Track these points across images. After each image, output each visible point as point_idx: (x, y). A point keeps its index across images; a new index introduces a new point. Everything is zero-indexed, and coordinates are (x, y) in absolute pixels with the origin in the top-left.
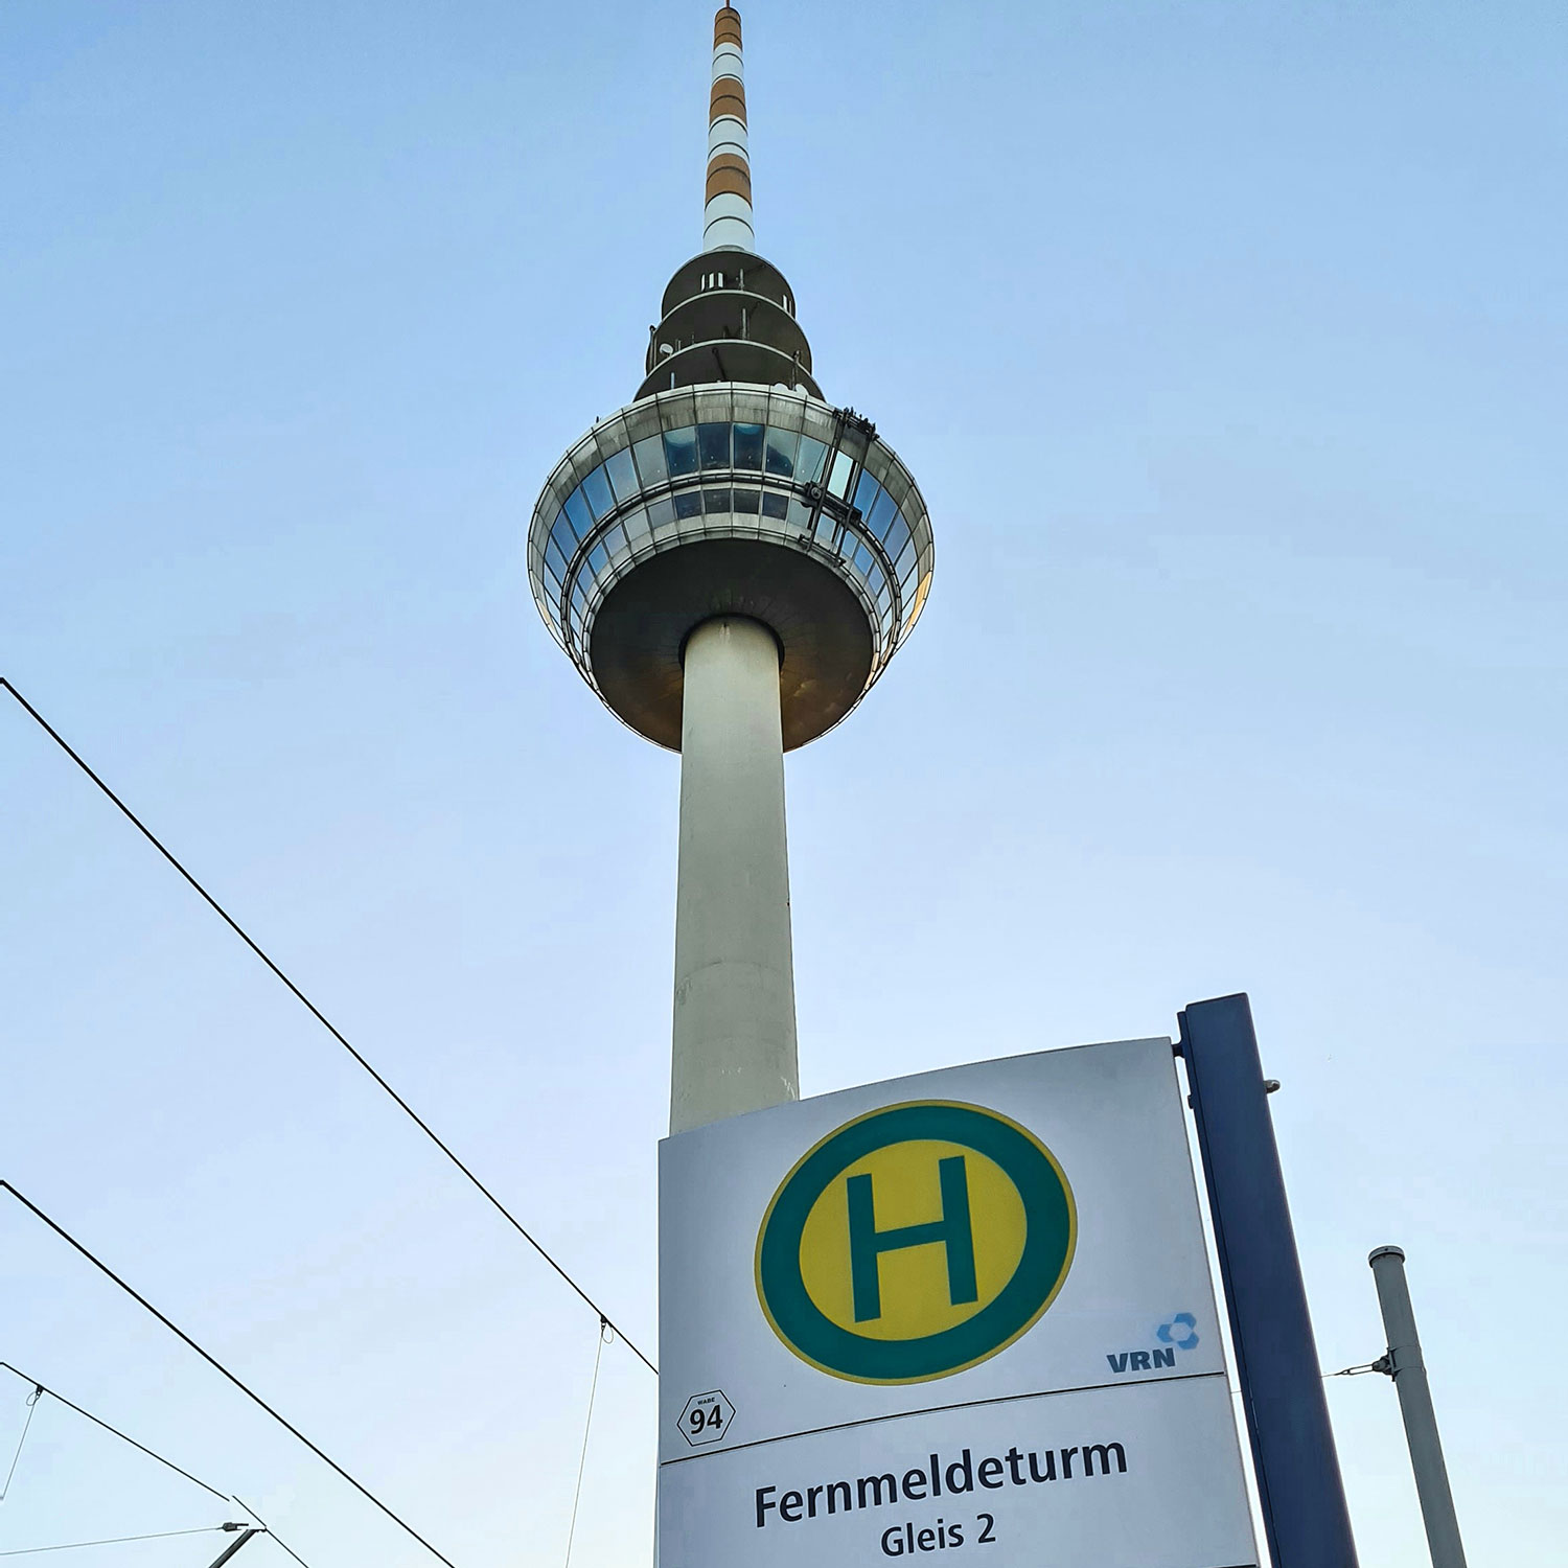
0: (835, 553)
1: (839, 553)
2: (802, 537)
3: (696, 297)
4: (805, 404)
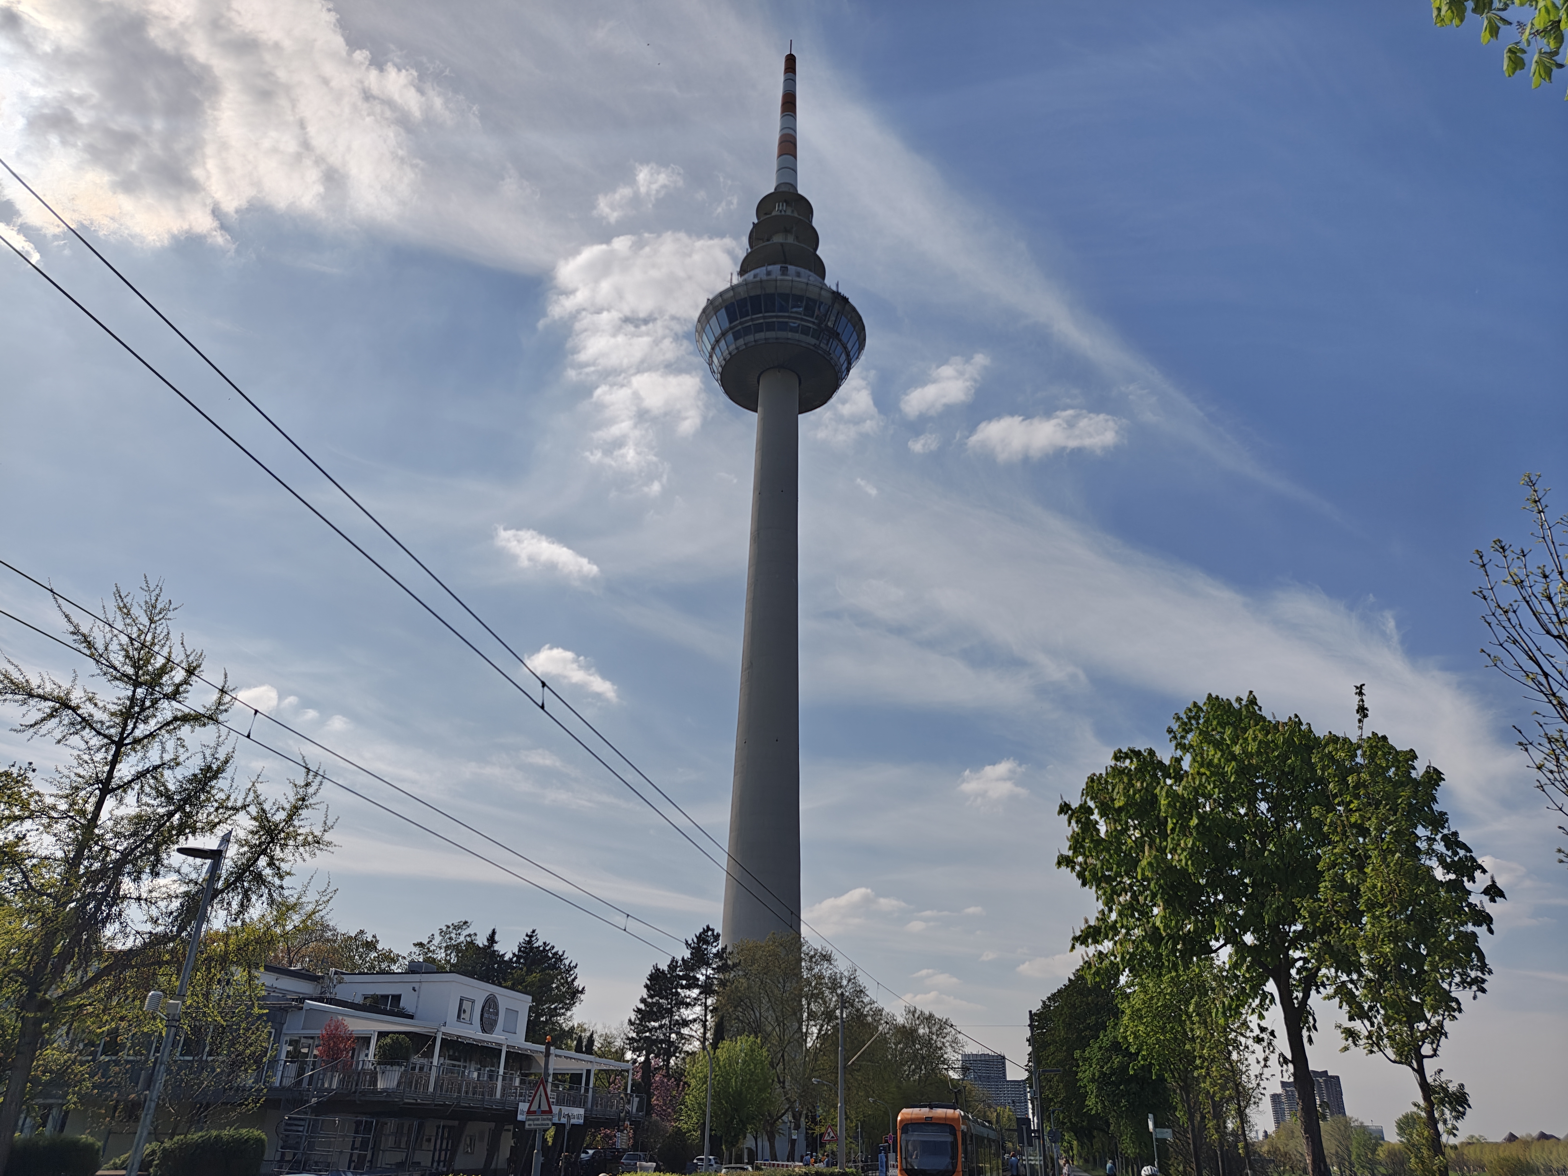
1: (829, 350)
2: (815, 344)
3: (774, 214)
4: (821, 288)
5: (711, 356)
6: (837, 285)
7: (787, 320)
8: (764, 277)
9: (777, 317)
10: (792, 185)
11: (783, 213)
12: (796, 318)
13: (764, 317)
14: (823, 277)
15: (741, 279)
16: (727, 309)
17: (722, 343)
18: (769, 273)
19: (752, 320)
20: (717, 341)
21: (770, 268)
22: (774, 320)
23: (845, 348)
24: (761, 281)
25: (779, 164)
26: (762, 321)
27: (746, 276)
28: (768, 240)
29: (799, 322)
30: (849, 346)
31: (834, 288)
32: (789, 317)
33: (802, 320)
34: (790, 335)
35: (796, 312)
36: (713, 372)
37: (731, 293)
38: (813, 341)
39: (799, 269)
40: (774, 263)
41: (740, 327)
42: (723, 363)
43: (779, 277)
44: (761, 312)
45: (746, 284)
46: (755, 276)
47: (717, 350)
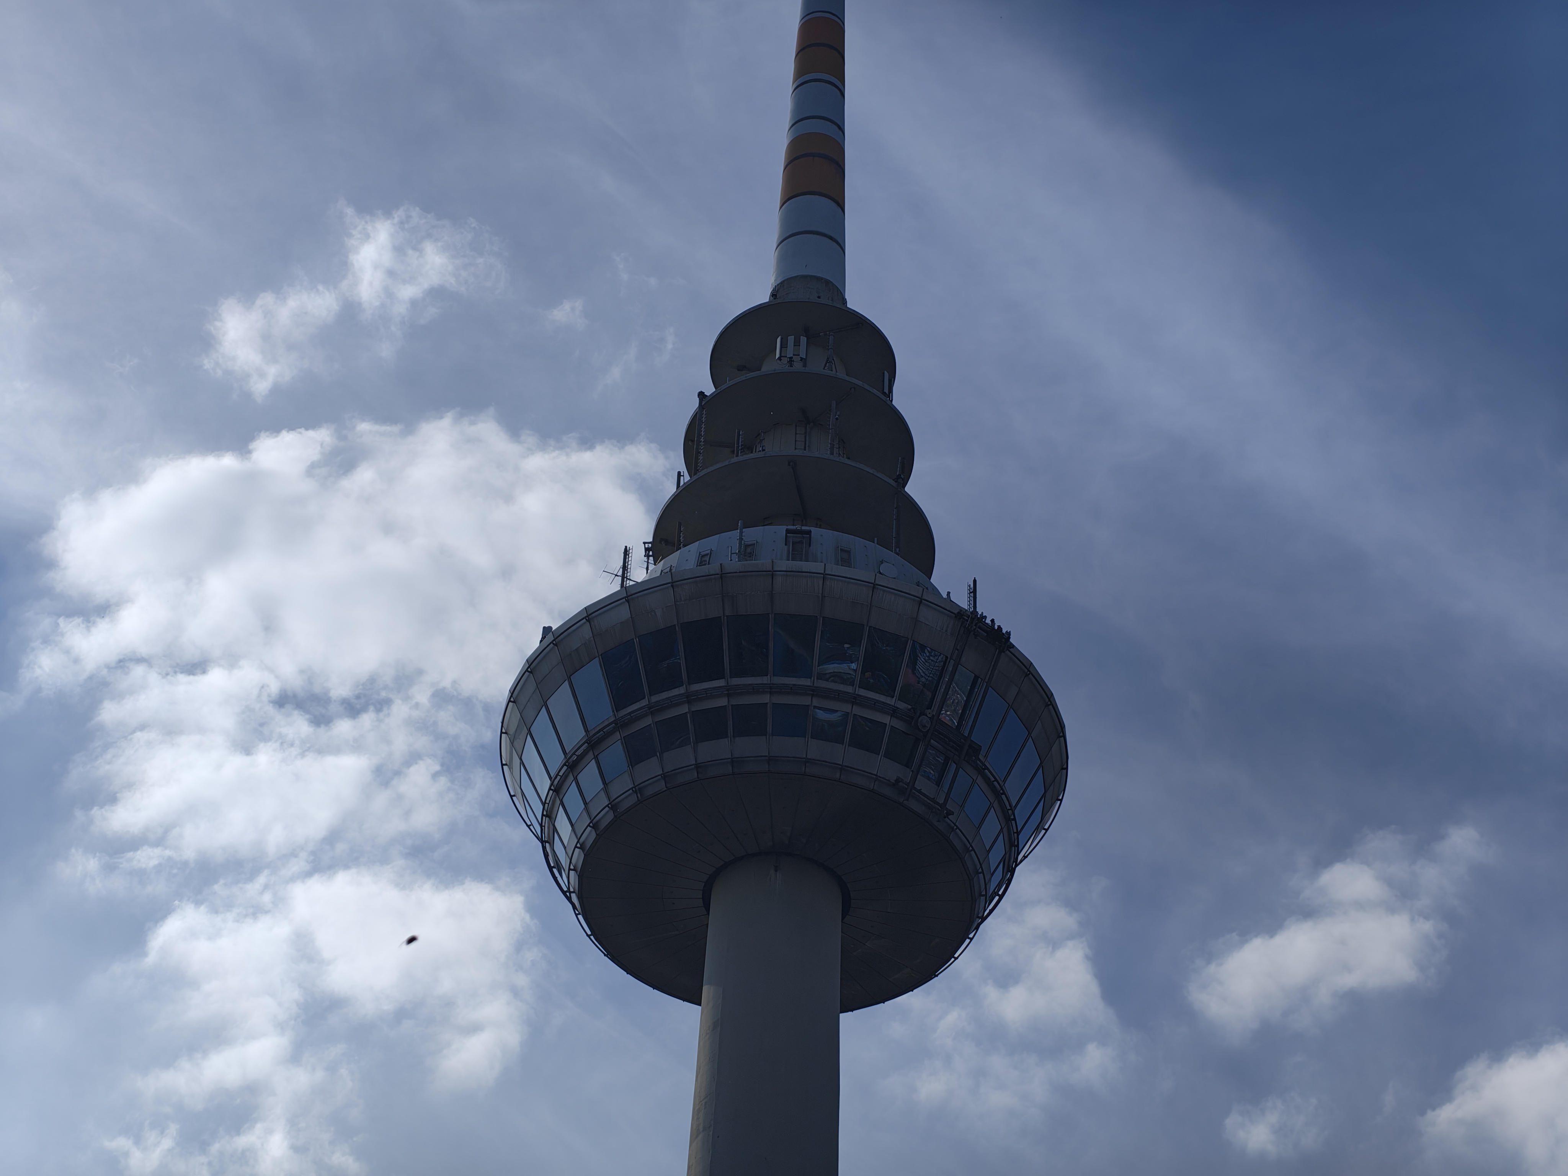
0: (941, 802)
1: (946, 800)
2: (898, 780)
3: (767, 368)
4: (921, 601)
5: (549, 815)
6: (973, 592)
7: (805, 701)
8: (733, 564)
9: (772, 689)
10: (828, 283)
11: (798, 366)
12: (839, 696)
13: (730, 691)
14: (927, 564)
15: (656, 569)
16: (609, 661)
17: (589, 774)
18: (747, 551)
19: (689, 698)
20: (573, 765)
21: (753, 534)
22: (765, 699)
23: (999, 794)
24: (723, 576)
25: (787, 220)
26: (722, 702)
27: (673, 559)
28: (750, 448)
29: (847, 708)
30: (1013, 788)
31: (962, 601)
32: (814, 692)
33: (855, 700)
34: (815, 749)
35: (838, 677)
36: (554, 866)
37: (624, 613)
38: (892, 770)
39: (847, 540)
40: (766, 520)
41: (648, 721)
42: (590, 836)
43: (783, 565)
44: (721, 676)
45: (673, 584)
46: (703, 559)
47: (572, 796)
